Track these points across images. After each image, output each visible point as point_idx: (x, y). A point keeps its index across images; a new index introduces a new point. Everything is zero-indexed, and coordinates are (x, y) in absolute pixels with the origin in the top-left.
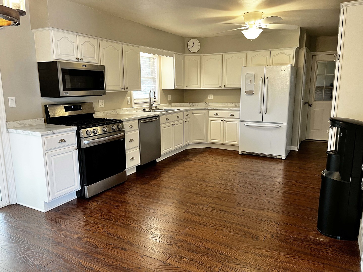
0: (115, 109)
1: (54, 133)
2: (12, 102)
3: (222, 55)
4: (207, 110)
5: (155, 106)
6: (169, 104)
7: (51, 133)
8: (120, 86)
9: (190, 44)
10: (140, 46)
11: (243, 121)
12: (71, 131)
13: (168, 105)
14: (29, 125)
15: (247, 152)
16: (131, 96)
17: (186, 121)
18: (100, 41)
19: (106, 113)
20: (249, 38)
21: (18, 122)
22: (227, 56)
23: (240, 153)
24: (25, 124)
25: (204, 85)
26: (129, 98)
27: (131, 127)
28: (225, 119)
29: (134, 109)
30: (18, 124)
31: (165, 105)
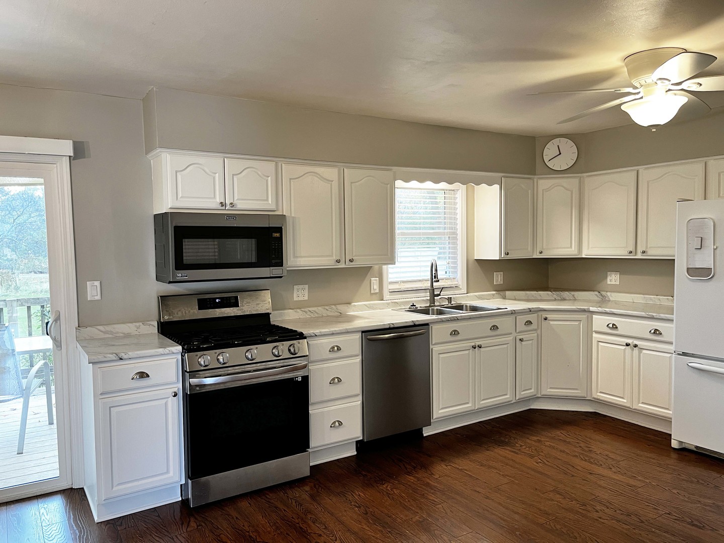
0: (335, 305)
1: (122, 359)
2: (93, 291)
3: (636, 172)
4: (587, 314)
5: (446, 297)
6: (494, 292)
7: (115, 359)
8: (332, 256)
9: (550, 151)
10: (395, 168)
11: (684, 354)
12: (164, 354)
13: (493, 295)
14: (124, 334)
15: (697, 447)
16: (380, 276)
17: (521, 337)
18: (283, 164)
19: (309, 313)
20: (645, 124)
21: (101, 328)
22: (648, 173)
23: (674, 444)
24: (115, 333)
25: (588, 249)
26: (375, 281)
27: (336, 349)
28: (636, 342)
29: (388, 304)
30: (102, 331)
31: (483, 295)
